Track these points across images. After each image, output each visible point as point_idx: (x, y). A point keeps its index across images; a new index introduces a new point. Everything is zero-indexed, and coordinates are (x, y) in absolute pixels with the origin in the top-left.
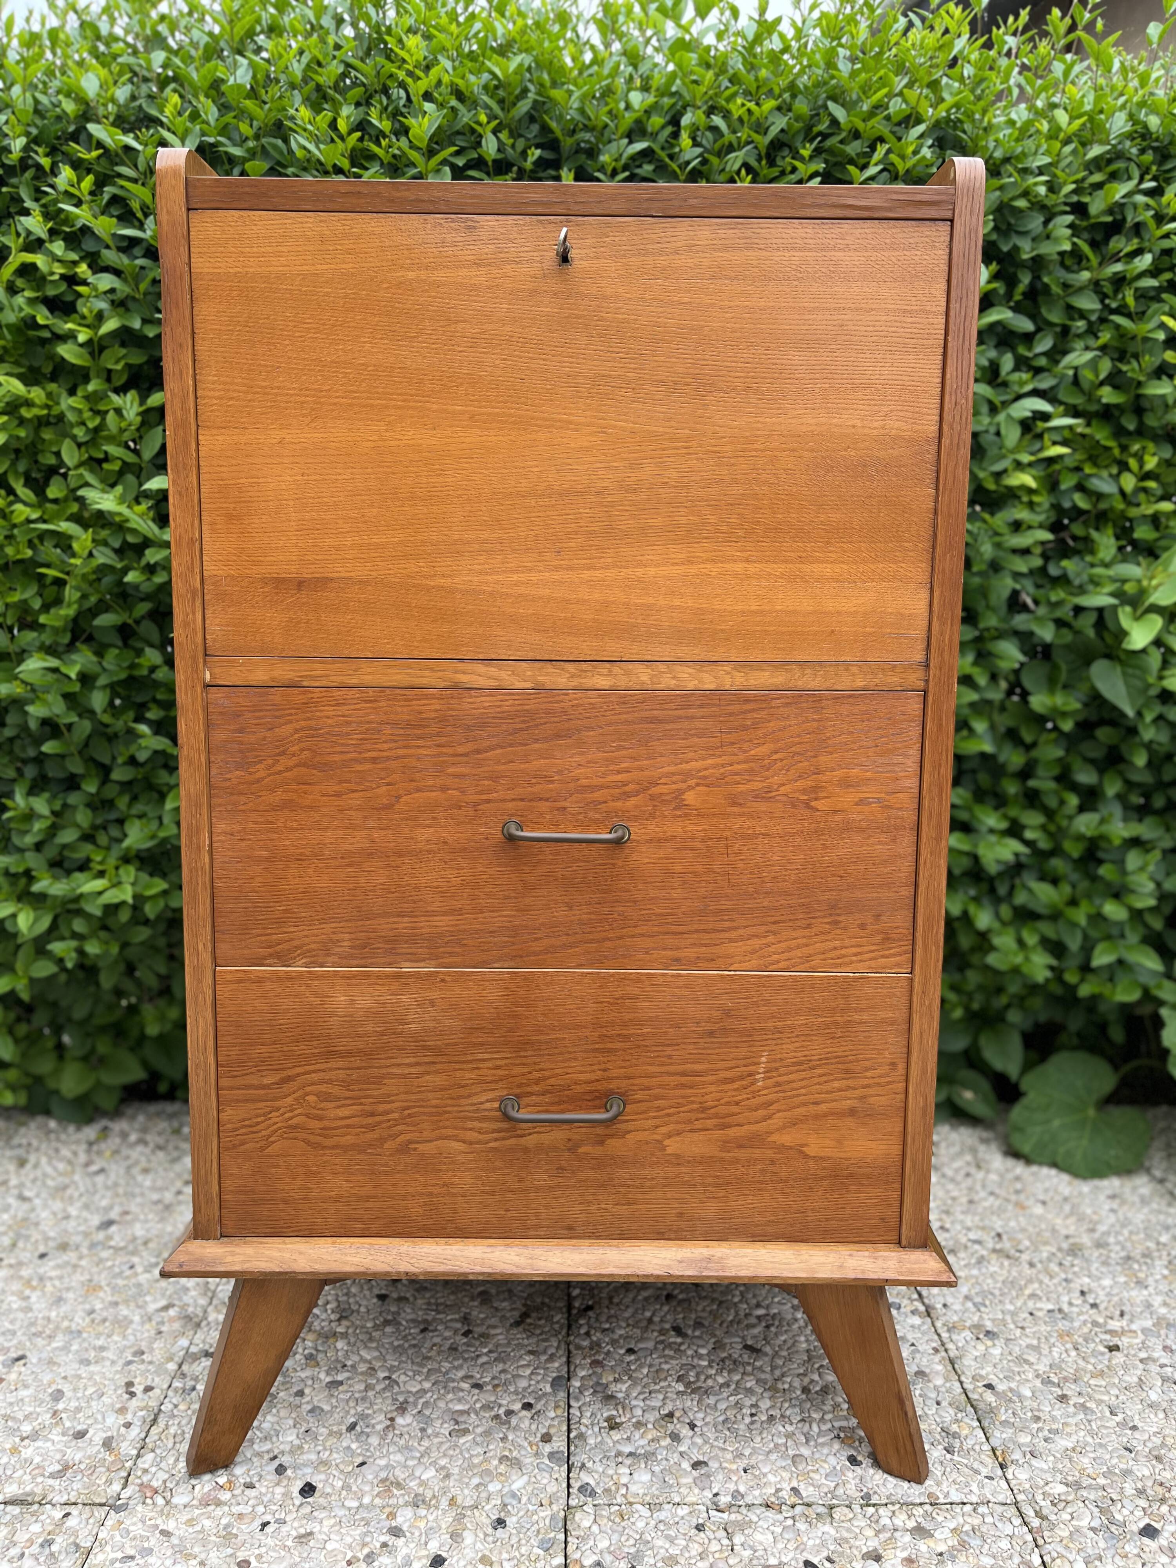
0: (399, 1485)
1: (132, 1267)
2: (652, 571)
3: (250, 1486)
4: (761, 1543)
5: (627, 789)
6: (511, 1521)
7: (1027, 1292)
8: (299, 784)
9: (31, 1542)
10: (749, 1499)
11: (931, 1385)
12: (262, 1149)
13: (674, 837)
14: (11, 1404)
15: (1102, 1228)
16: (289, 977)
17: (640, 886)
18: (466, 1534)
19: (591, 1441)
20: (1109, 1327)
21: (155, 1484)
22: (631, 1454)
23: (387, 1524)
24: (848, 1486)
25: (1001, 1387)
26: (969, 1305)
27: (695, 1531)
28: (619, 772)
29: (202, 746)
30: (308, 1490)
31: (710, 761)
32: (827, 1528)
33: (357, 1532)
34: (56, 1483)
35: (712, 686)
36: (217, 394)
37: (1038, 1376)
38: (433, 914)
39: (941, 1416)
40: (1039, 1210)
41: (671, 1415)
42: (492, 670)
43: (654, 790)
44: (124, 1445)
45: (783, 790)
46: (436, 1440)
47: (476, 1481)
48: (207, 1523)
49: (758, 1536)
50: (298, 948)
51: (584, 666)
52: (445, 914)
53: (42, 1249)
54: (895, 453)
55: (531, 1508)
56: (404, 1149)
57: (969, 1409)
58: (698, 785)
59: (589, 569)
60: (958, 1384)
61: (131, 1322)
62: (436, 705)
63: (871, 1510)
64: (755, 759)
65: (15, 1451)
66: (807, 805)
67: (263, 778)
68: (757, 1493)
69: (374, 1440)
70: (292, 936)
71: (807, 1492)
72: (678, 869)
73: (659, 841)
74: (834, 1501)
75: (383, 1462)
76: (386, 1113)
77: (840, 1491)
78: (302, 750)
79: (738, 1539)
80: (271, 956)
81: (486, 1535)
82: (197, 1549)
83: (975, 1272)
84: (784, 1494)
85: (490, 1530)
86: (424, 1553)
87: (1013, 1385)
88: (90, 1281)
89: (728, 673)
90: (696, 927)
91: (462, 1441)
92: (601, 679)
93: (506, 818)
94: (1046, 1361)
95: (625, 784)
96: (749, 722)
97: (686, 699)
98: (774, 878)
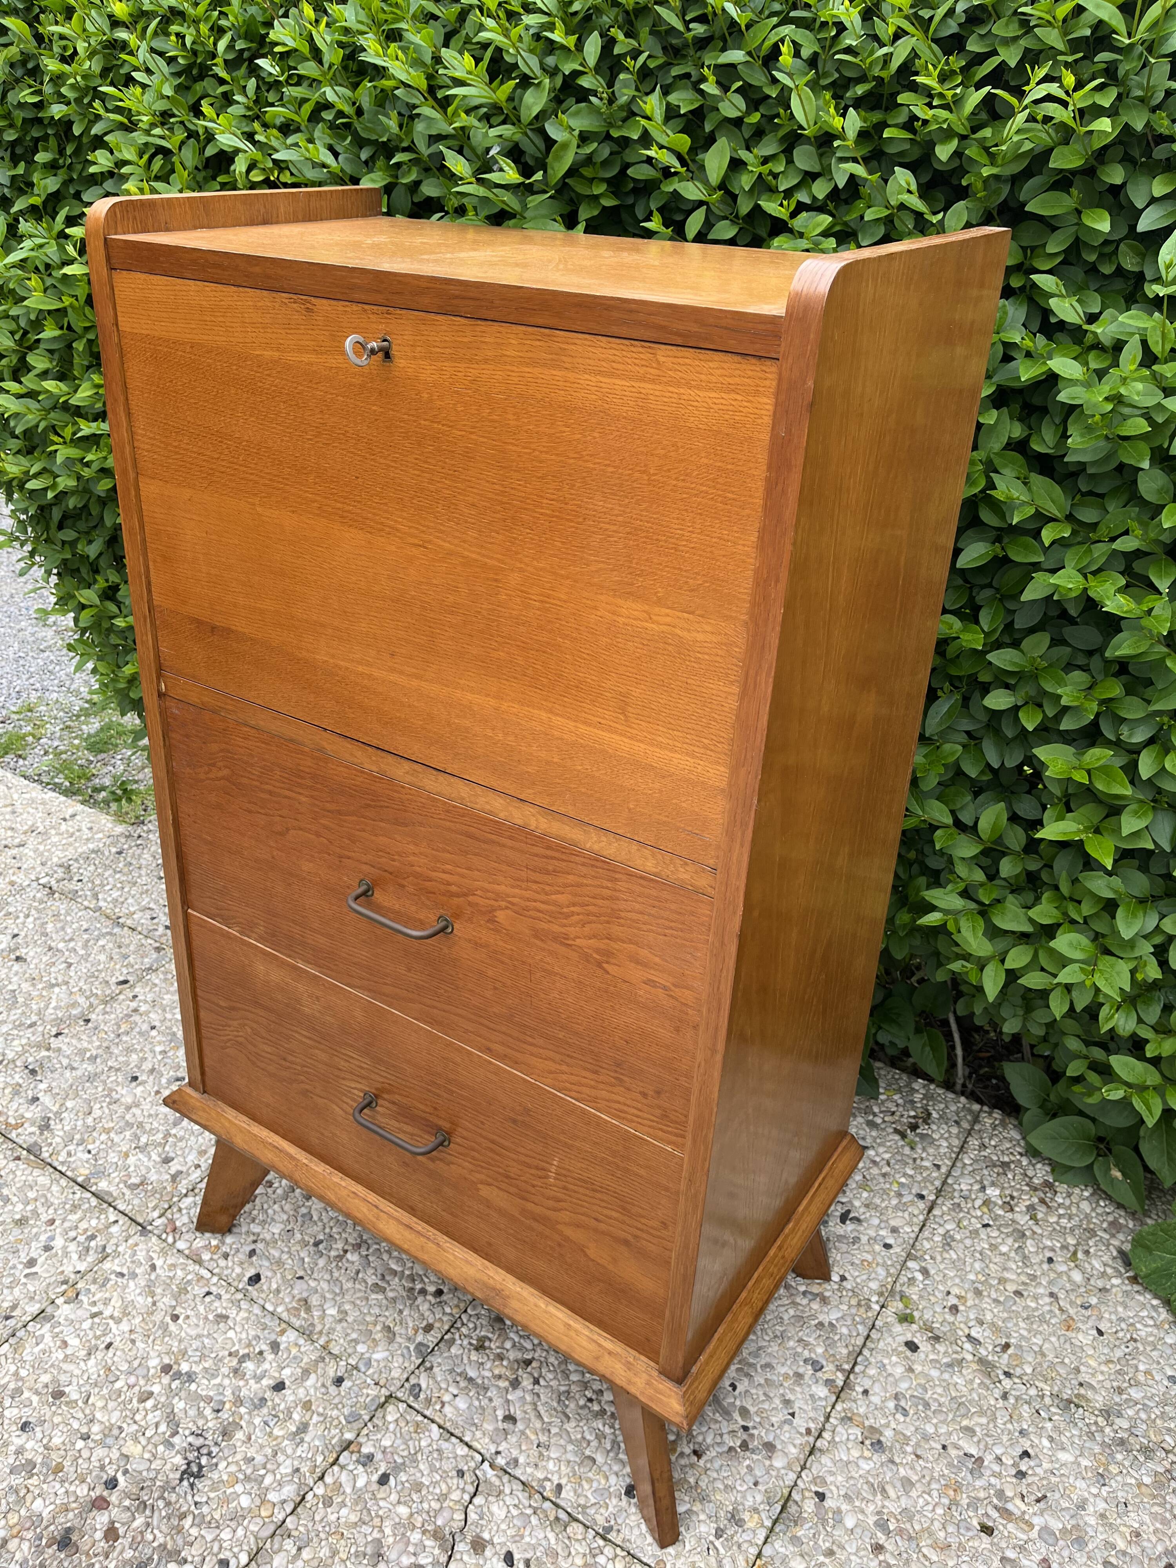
0: (308, 1309)
2: (470, 696)
3: (226, 1256)
4: (492, 1515)
5: (450, 888)
6: (347, 1384)
7: (965, 1423)
8: (224, 793)
9: (86, 1230)
10: (518, 1472)
11: (767, 1463)
12: (223, 1048)
13: (487, 946)
14: (150, 1115)
15: (1135, 1394)
16: (230, 936)
17: (461, 976)
18: (313, 1376)
19: (453, 1350)
20: (1010, 1506)
21: (178, 1224)
22: (471, 1380)
23: (273, 1337)
24: (602, 1510)
25: (829, 1503)
26: (891, 1404)
27: (454, 1473)
28: (444, 872)
30: (255, 1279)
31: (517, 891)
32: (551, 1536)
33: (252, 1333)
34: (127, 1192)
35: (520, 822)
36: (146, 447)
37: (879, 1513)
38: (316, 932)
39: (744, 1497)
40: (1085, 1338)
41: (528, 1363)
42: (348, 747)
43: (470, 898)
44: (184, 1182)
45: (578, 942)
46: (357, 1286)
47: (354, 1336)
48: (180, 1273)
49: (494, 1508)
50: (234, 917)
51: (416, 766)
52: (322, 935)
55: (369, 1381)
56: (305, 1093)
57: (778, 1507)
58: (507, 908)
59: (417, 678)
60: (792, 1476)
62: (308, 761)
63: (601, 1542)
64: (555, 903)
65: (127, 1155)
66: (599, 965)
67: (204, 780)
68: (529, 1470)
69: (322, 1262)
70: (230, 907)
71: (567, 1494)
72: (491, 973)
73: (476, 944)
74: (580, 1517)
75: (313, 1284)
76: (292, 1062)
77: (591, 1511)
78: (224, 767)
79: (478, 1500)
81: (323, 1385)
82: (159, 1291)
84: (548, 1484)
85: (329, 1383)
86: (277, 1375)
87: (844, 1507)
89: (534, 815)
90: (504, 1029)
91: (374, 1296)
92: (430, 784)
93: (361, 876)
94: (904, 1502)
95: (449, 884)
96: (550, 868)
97: (498, 827)
98: (568, 1017)
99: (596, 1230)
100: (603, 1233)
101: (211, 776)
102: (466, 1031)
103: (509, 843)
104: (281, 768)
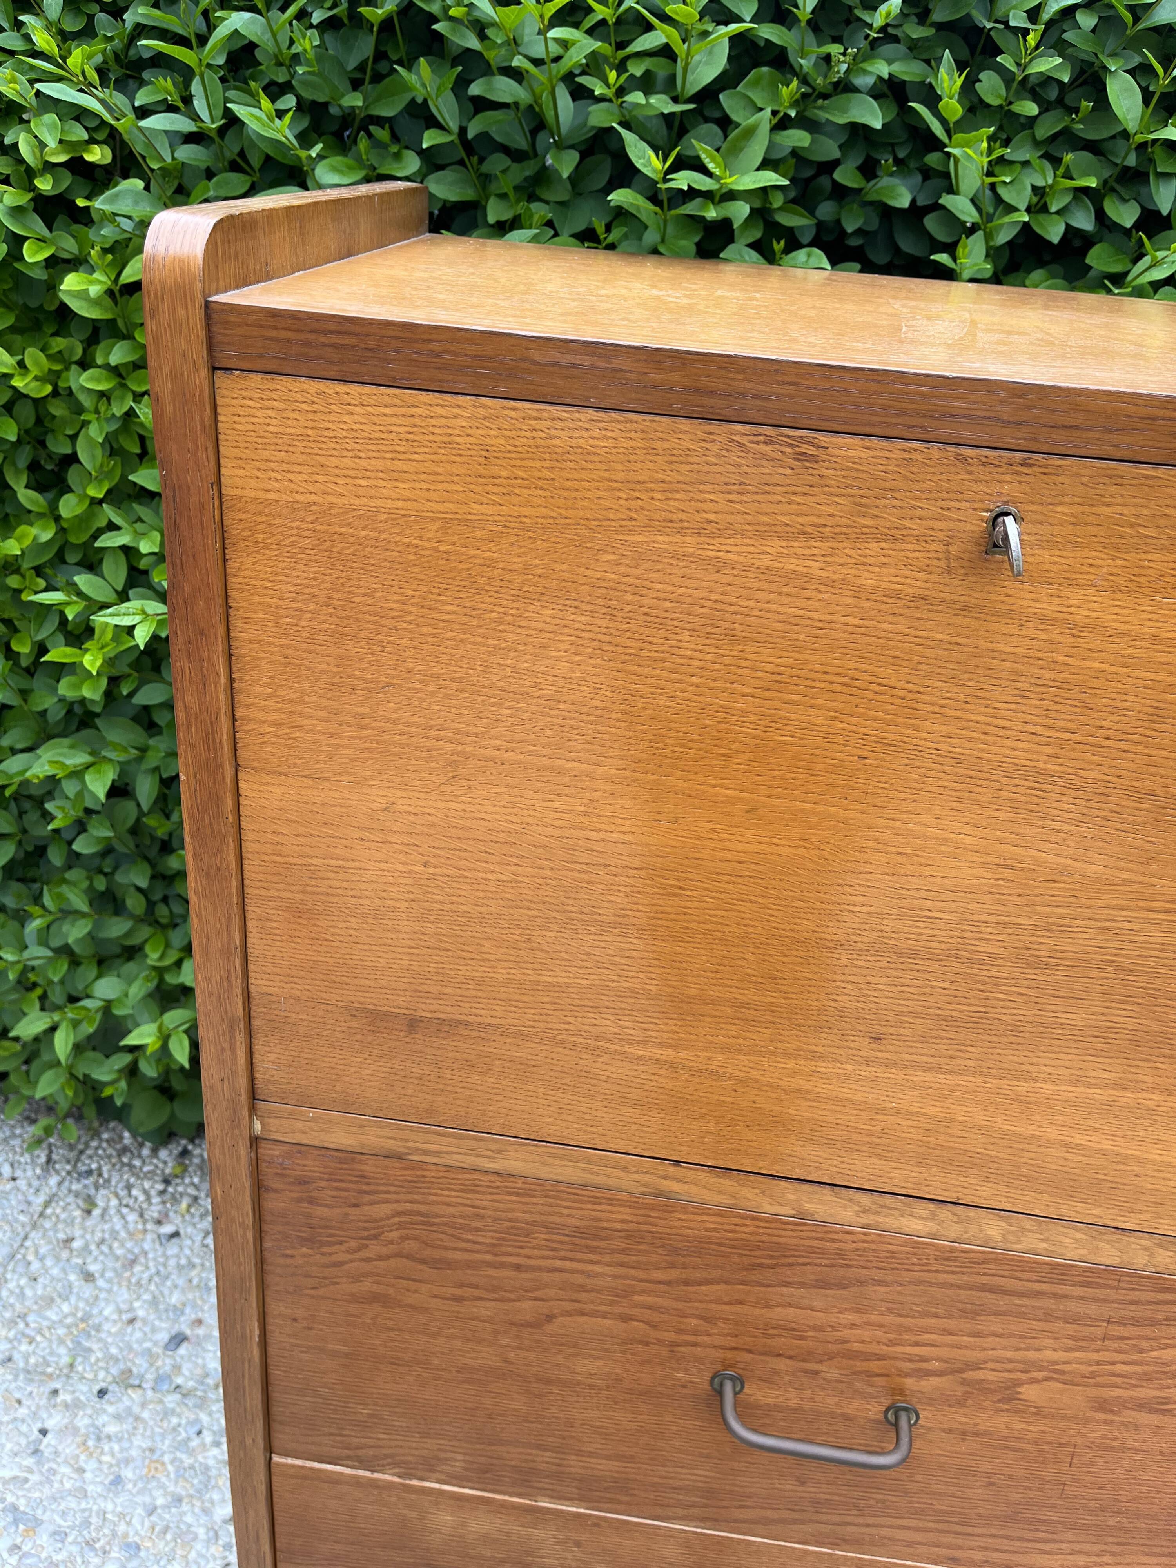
1: (199, 1433)
2: (1046, 1089)
5: (925, 1365)
8: (397, 1278)
13: (986, 1433)
16: (374, 1484)
17: (919, 1478)
28: (916, 1344)
29: (249, 1221)
31: (1077, 1354)
35: (1113, 1261)
36: (272, 717)
38: (591, 1454)
42: (728, 1183)
43: (970, 1375)
50: (387, 1456)
51: (888, 1200)
52: (608, 1458)
53: (103, 1379)
58: (1046, 1379)
59: (928, 1070)
61: (195, 1538)
62: (625, 1213)
64: (1157, 1362)
67: (342, 1264)
70: (380, 1443)
72: (985, 1466)
73: (964, 1433)
78: (404, 1238)
80: (349, 1458)
88: (152, 1450)
89: (1145, 1249)
90: (994, 1531)
92: (916, 1222)
93: (718, 1367)
95: (923, 1359)
96: (1160, 1316)
97: (1058, 1271)
98: (1135, 1498)
101: (366, 1254)
102: (911, 1544)
103: (1079, 1291)
104: (551, 1228)
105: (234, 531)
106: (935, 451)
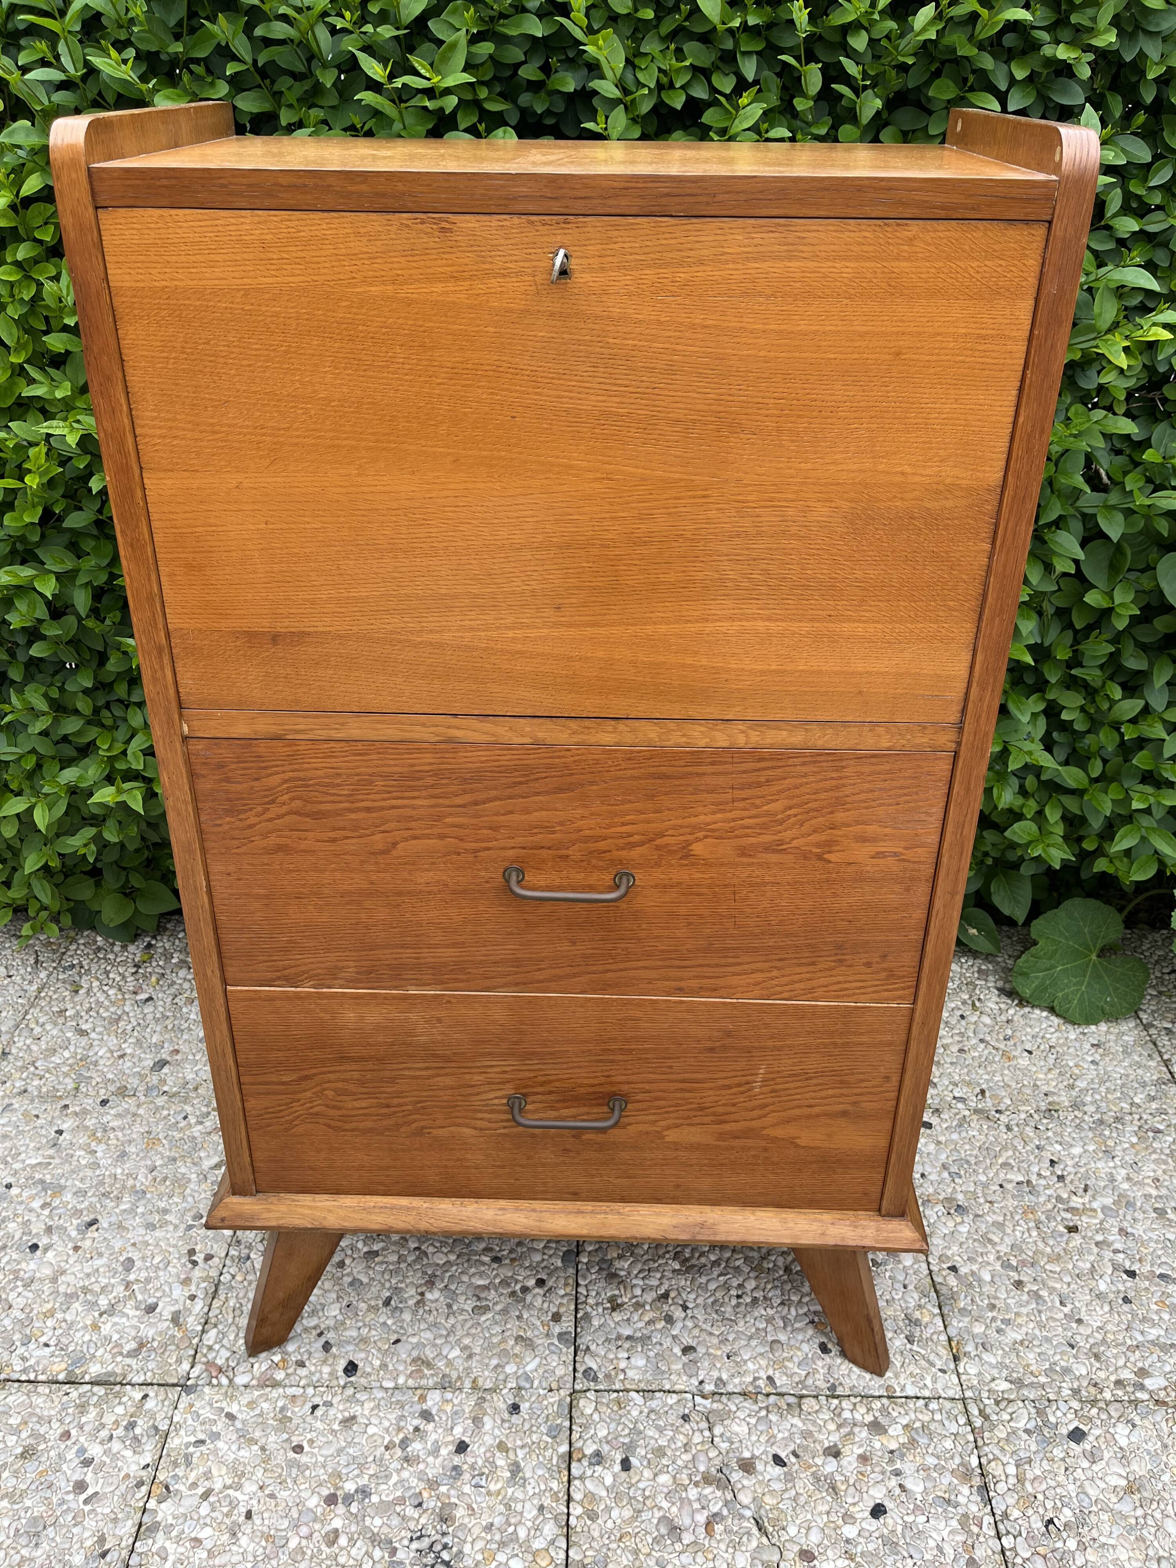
0: (429, 1365)
1: (185, 1118)
2: (663, 628)
3: (301, 1364)
4: (737, 1434)
5: (631, 839)
6: (524, 1406)
7: (1000, 1161)
8: (291, 830)
9: (117, 1423)
10: (730, 1388)
11: (901, 1266)
12: (287, 1130)
13: (679, 884)
14: (88, 1275)
15: (1081, 1084)
16: (298, 996)
17: (644, 926)
18: (486, 1419)
19: (596, 1323)
20: (1072, 1204)
21: (220, 1362)
22: (629, 1338)
23: (418, 1408)
24: (817, 1376)
25: (963, 1270)
26: (945, 1175)
27: (681, 1421)
28: (623, 824)
29: (189, 798)
30: (351, 1368)
31: (719, 816)
32: (796, 1421)
33: (393, 1417)
34: (132, 1362)
35: (726, 744)
36: (158, 432)
37: (998, 1258)
38: (437, 946)
39: (906, 1302)
40: (1024, 1061)
41: (665, 1296)
42: (488, 726)
43: (659, 842)
44: (190, 1320)
45: (795, 843)
46: (460, 1318)
47: (494, 1362)
48: (265, 1406)
49: (735, 1428)
50: (304, 972)
51: (587, 723)
52: (447, 946)
53: (103, 1094)
54: (949, 504)
55: (542, 1392)
56: (420, 1132)
57: (933, 1294)
58: (706, 837)
59: (593, 625)
60: (924, 1266)
61: (189, 1180)
62: (428, 758)
63: (836, 1402)
64: (768, 814)
65: (96, 1327)
66: (820, 857)
67: (255, 825)
68: (737, 1381)
69: (407, 1316)
70: (298, 962)
71: (781, 1381)
72: (683, 911)
73: (665, 886)
74: (804, 1392)
75: (414, 1340)
76: (400, 1105)
77: (810, 1382)
78: (292, 799)
79: (717, 1431)
80: (279, 978)
81: (503, 1421)
82: (257, 1434)
83: (955, 1136)
84: (761, 1383)
85: (506, 1416)
86: (450, 1438)
87: (975, 1268)
88: (148, 1132)
89: (743, 732)
90: (700, 962)
91: (483, 1318)
92: (606, 736)
93: (507, 864)
94: (1008, 1241)
95: (630, 835)
96: (762, 779)
97: (696, 757)
98: (781, 921)
99: (809, 1117)
100: (818, 1116)
101: (269, 815)
102: (650, 981)
103: (710, 769)
104: (386, 777)
105: (119, 311)
106: (516, 220)
